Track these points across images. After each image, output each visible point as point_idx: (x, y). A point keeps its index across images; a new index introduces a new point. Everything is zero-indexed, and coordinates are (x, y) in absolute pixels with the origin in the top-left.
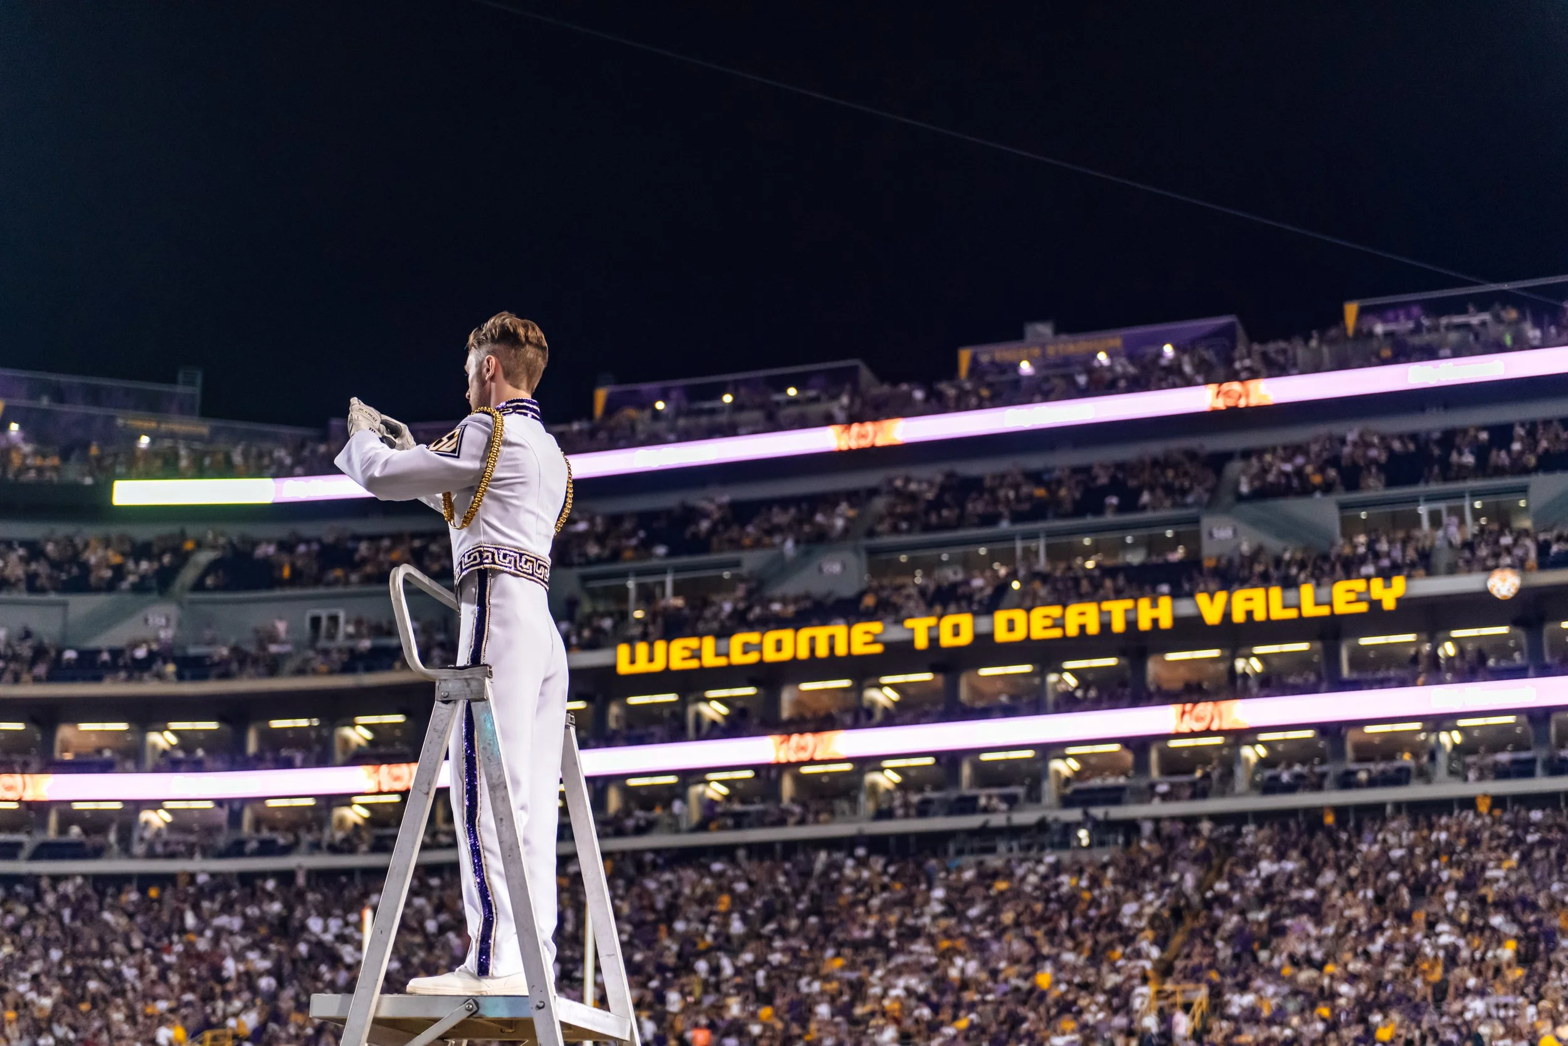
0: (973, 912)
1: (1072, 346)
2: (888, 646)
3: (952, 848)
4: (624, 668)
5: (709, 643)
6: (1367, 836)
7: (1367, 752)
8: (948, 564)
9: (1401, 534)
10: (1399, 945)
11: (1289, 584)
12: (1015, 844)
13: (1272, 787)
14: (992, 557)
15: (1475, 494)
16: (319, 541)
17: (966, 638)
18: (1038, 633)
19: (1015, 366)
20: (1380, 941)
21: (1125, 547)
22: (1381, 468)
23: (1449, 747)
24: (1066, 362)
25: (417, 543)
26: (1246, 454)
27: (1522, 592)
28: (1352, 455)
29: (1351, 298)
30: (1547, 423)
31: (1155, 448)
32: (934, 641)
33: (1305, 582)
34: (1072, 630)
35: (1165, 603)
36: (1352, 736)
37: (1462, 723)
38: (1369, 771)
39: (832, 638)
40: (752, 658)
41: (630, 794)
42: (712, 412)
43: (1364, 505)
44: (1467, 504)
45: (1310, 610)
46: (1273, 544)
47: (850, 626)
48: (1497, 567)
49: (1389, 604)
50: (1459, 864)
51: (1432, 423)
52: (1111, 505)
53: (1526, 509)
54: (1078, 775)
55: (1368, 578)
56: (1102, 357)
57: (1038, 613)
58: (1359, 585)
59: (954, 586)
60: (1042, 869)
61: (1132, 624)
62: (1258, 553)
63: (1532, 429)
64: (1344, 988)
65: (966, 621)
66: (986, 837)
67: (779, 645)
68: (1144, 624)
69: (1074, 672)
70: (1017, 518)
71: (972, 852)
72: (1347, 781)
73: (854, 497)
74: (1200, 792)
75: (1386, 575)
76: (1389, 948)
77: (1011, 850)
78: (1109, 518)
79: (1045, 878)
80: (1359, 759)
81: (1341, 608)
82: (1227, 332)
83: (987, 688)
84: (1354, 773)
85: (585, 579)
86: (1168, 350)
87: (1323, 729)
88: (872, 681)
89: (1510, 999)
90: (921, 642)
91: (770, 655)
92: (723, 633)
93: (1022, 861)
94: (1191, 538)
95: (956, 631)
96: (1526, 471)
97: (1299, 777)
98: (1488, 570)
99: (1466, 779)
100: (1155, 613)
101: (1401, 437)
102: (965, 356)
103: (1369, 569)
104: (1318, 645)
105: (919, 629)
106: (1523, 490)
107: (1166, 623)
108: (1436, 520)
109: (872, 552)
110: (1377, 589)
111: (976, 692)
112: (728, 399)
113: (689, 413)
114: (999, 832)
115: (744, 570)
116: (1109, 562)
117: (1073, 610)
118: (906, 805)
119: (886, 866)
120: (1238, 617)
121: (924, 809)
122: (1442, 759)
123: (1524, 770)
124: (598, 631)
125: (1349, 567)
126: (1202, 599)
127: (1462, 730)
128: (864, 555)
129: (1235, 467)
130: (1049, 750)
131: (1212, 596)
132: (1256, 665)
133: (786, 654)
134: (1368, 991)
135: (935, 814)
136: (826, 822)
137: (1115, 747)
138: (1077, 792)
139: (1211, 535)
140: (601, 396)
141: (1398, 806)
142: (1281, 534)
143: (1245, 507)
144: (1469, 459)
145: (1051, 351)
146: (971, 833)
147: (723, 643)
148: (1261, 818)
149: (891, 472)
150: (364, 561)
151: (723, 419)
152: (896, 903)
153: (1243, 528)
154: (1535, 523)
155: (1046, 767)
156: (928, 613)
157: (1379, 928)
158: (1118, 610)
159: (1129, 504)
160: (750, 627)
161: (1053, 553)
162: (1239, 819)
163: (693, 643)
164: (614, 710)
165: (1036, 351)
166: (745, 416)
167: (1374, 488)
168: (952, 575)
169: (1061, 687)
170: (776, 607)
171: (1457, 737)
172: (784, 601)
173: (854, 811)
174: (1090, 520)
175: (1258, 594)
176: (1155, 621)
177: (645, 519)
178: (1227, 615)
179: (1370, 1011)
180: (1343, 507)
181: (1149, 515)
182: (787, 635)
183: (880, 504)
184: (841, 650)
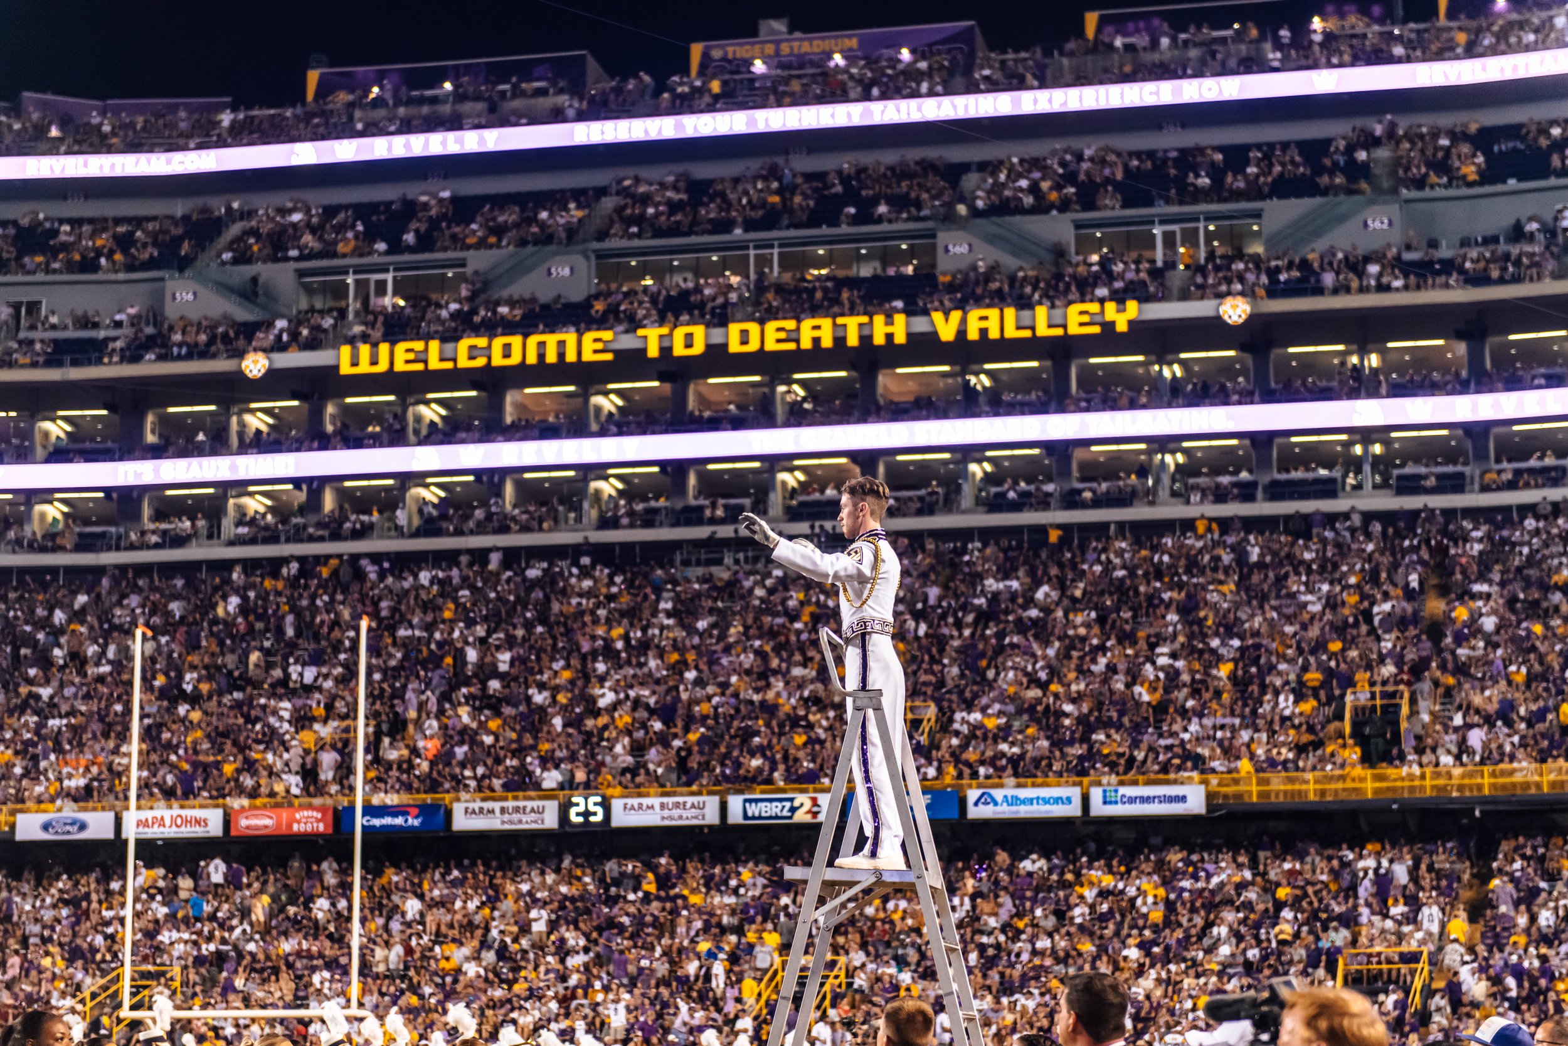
0: (702, 625)
1: (808, 45)
2: (617, 353)
3: (678, 558)
4: (346, 369)
5: (434, 346)
6: (1091, 556)
7: (1093, 471)
8: (679, 269)
9: (1134, 255)
10: (1121, 667)
11: (1024, 304)
12: (741, 556)
13: (997, 504)
14: (724, 265)
15: (1210, 218)
16: (15, 223)
17: (698, 348)
18: (771, 346)
19: (749, 63)
20: (1103, 661)
21: (860, 258)
22: (1118, 186)
23: (1172, 467)
24: (802, 62)
25: (121, 229)
26: (984, 167)
27: (1252, 318)
28: (1088, 173)
29: (1092, 9)
30: (1285, 146)
31: (890, 157)
32: (666, 351)
33: (1040, 303)
34: (806, 344)
35: (900, 319)
36: (1079, 454)
37: (1186, 444)
38: (1094, 491)
39: (562, 344)
40: (480, 362)
41: (345, 496)
42: (434, 100)
43: (1099, 225)
44: (1201, 225)
45: (1042, 330)
46: (1010, 262)
47: (580, 334)
48: (1229, 293)
49: (1122, 327)
50: (1180, 586)
51: (1171, 141)
52: (848, 215)
53: (1259, 233)
54: (804, 487)
55: (1102, 301)
56: (838, 59)
57: (771, 326)
58: (1094, 307)
59: (685, 294)
60: (769, 582)
61: (866, 339)
62: (994, 269)
63: (1268, 151)
64: (1068, 708)
65: (699, 332)
66: (713, 549)
67: (507, 352)
68: (879, 339)
69: (803, 383)
70: (750, 226)
71: (698, 563)
72: (1071, 501)
73: (581, 196)
74: (928, 509)
75: (1119, 298)
76: (1112, 669)
77: (737, 562)
78: (844, 229)
79: (771, 591)
80: (1083, 479)
81: (1074, 329)
82: (965, 36)
83: (714, 397)
84: (1079, 492)
85: (301, 273)
86: (905, 54)
87: (1050, 447)
88: (600, 387)
89: (1228, 720)
90: (653, 352)
91: (498, 360)
92: (450, 337)
93: (749, 574)
94: (926, 250)
95: (689, 342)
96: (1262, 197)
97: (1024, 495)
98: (1221, 296)
99: (1188, 502)
100: (889, 329)
101: (1138, 154)
102: (696, 50)
103: (1102, 292)
104: (1048, 363)
105: (652, 338)
106: (1257, 215)
107: (900, 338)
108: (1169, 241)
109: (601, 256)
110: (1110, 310)
111: (702, 399)
112: (448, 86)
113: (410, 102)
114: (725, 543)
115: (469, 270)
116: (841, 273)
117: (807, 324)
118: (631, 513)
119: (611, 577)
120: (973, 335)
121: (649, 519)
122: (1166, 480)
123: (1247, 493)
124: (317, 329)
125: (1084, 288)
126: (937, 317)
127: (1185, 451)
128: (593, 257)
129: (971, 180)
130: (776, 462)
131: (947, 314)
132: (986, 381)
133: (515, 359)
134: (1091, 711)
135: (661, 525)
136: (550, 530)
137: (843, 460)
138: (802, 504)
139: (947, 250)
140: (313, 77)
141: (1121, 525)
142: (1017, 251)
143: (979, 221)
144: (1204, 181)
145: (785, 48)
146: (697, 544)
147: (449, 346)
148: (987, 535)
149: (621, 172)
150: (65, 247)
151: (446, 109)
152: (623, 614)
153: (978, 244)
154: (1267, 250)
155: (773, 479)
156: (661, 322)
157: (1102, 649)
158: (852, 325)
159: (865, 216)
160: (476, 331)
161: (786, 263)
162: (965, 535)
163: (419, 345)
164: (330, 409)
165: (770, 49)
166: (468, 107)
167: (1111, 208)
168: (682, 281)
169: (789, 398)
170: (504, 310)
171: (1180, 458)
172: (512, 303)
173: (579, 519)
174: (825, 230)
175: (993, 313)
176: (889, 337)
177: (362, 211)
178: (962, 333)
179: (1093, 731)
180: (1078, 225)
181: (884, 227)
182: (516, 341)
183: (608, 203)
184: (571, 357)
